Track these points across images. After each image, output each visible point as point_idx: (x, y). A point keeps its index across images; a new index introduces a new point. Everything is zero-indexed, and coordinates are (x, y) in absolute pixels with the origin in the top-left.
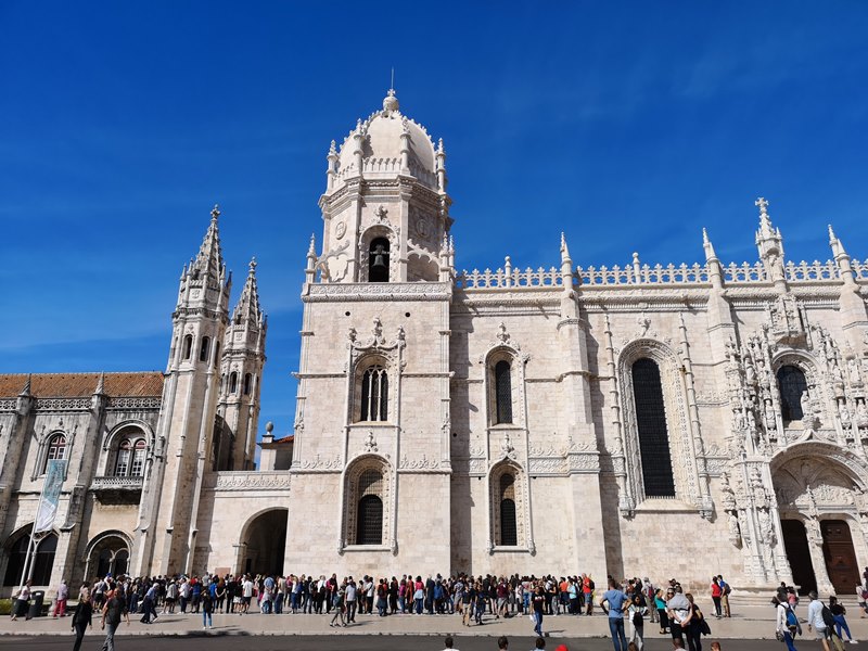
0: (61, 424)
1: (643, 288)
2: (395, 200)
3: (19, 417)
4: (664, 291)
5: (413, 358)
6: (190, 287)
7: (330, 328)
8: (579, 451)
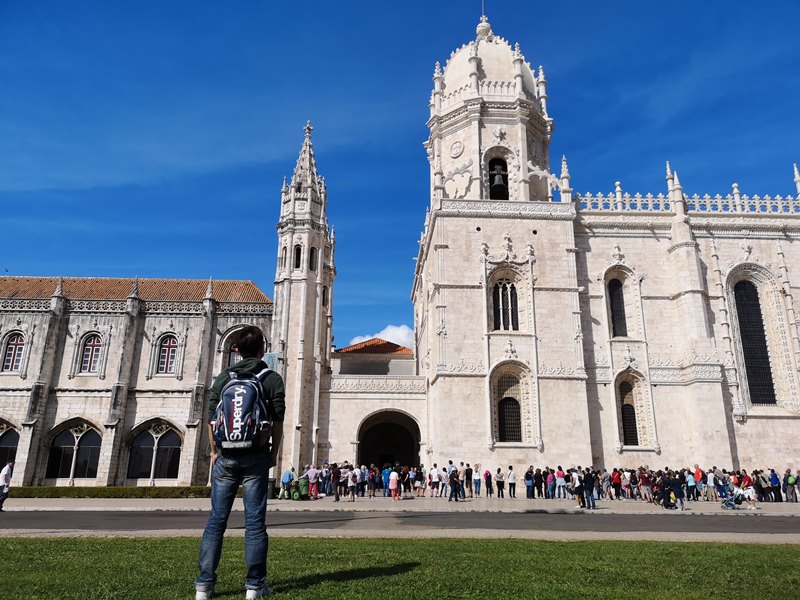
0: (172, 326)
1: (744, 216)
2: (513, 123)
3: (132, 319)
4: (763, 220)
5: (543, 273)
6: (296, 199)
7: (463, 242)
8: (702, 362)
